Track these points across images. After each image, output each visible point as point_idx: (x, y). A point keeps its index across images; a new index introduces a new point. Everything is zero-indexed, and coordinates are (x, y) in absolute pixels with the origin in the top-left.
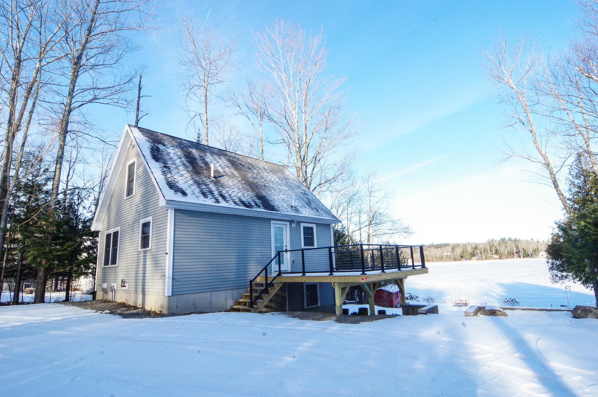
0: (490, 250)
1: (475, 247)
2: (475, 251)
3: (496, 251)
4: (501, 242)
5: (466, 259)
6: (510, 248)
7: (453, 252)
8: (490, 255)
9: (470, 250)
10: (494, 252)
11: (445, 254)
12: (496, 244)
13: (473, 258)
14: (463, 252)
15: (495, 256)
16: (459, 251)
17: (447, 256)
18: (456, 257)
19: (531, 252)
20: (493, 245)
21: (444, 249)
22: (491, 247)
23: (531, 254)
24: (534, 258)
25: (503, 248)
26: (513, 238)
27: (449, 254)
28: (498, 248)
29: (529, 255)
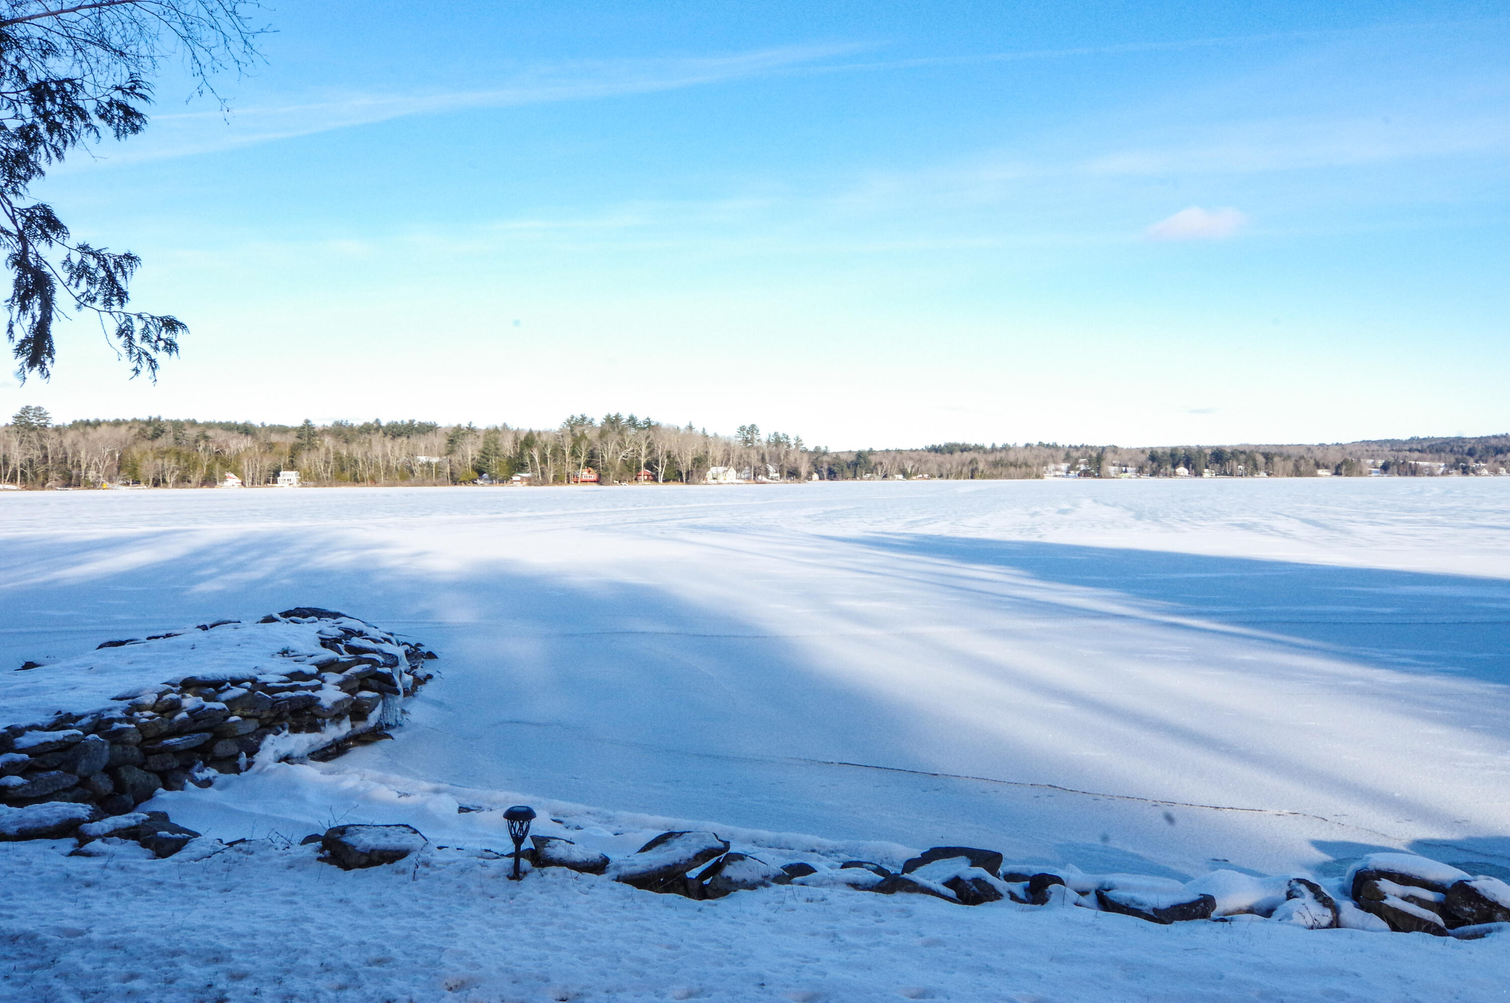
0: (573, 453)
1: (527, 438)
2: (526, 452)
3: (592, 455)
4: (607, 427)
5: (492, 479)
6: (631, 449)
7: (451, 452)
8: (569, 469)
9: (508, 447)
10: (582, 460)
11: (423, 459)
12: (592, 435)
13: (514, 478)
14: (485, 454)
15: (584, 474)
16: (471, 451)
17: (429, 464)
18: (459, 471)
19: (687, 466)
20: (583, 436)
21: (422, 442)
22: (577, 441)
23: (688, 473)
24: (694, 483)
25: (612, 446)
26: (641, 419)
27: (435, 460)
28: (599, 445)
29: (681, 474)
